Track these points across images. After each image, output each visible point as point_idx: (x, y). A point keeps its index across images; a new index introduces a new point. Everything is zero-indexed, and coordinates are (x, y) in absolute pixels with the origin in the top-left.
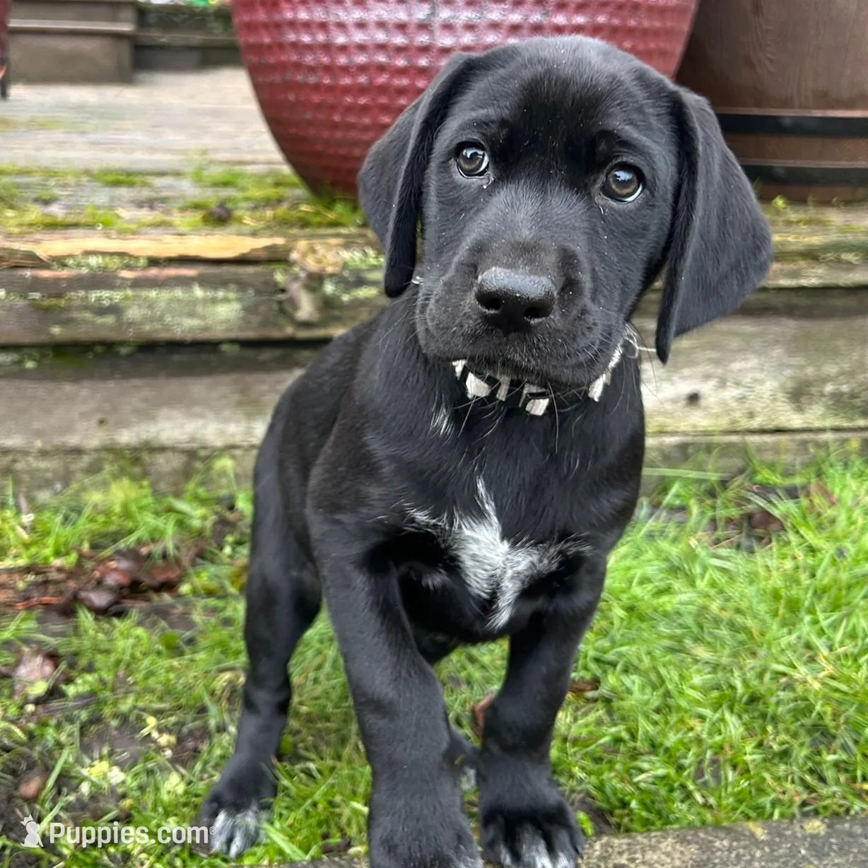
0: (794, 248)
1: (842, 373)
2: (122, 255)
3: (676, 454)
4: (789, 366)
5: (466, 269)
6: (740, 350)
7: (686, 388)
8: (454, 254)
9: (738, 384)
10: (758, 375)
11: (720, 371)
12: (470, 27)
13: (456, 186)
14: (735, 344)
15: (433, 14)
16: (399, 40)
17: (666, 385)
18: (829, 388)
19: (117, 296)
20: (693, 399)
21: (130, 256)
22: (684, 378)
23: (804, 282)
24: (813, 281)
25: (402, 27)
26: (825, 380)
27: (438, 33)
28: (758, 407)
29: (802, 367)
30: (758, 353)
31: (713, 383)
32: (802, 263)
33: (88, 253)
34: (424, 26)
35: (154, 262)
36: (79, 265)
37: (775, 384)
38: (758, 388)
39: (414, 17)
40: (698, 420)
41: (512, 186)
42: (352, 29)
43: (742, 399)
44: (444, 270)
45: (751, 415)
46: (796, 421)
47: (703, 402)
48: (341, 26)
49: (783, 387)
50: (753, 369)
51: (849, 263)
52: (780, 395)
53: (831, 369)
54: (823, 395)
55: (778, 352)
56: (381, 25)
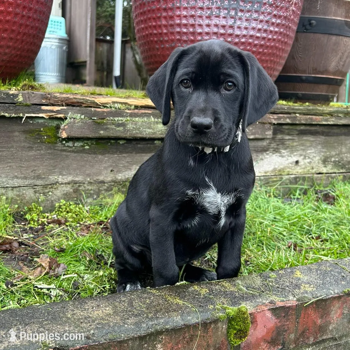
0: (326, 112)
1: (336, 155)
2: (125, 104)
3: (294, 181)
4: (323, 152)
5: (187, 118)
6: (310, 146)
7: (295, 159)
8: (184, 113)
9: (309, 158)
10: (315, 155)
11: (304, 153)
12: (246, 28)
13: (182, 92)
14: (308, 144)
15: (235, 22)
16: (222, 31)
17: (290, 158)
18: (333, 159)
19: (124, 119)
20: (297, 162)
21: (129, 105)
22: (294, 155)
23: (329, 123)
24: (331, 123)
25: (224, 27)
26: (332, 157)
27: (236, 29)
28: (314, 166)
29: (326, 152)
30: (314, 147)
31: (302, 157)
32: (328, 117)
33: (114, 103)
34: (231, 27)
35: (136, 107)
36: (111, 107)
37: (319, 158)
38: (314, 159)
39: (229, 23)
40: (298, 171)
41: (198, 92)
42: (204, 27)
43: (310, 163)
44: (181, 118)
45: (313, 168)
46: (324, 170)
47: (300, 164)
48: (200, 25)
49: (321, 159)
50: (313, 152)
51: (340, 117)
52: (320, 162)
53: (333, 153)
54: (331, 162)
55: (319, 147)
56: (216, 26)
